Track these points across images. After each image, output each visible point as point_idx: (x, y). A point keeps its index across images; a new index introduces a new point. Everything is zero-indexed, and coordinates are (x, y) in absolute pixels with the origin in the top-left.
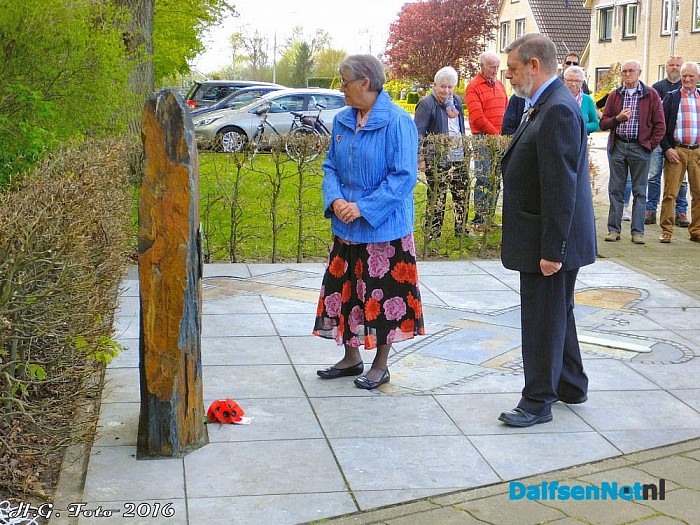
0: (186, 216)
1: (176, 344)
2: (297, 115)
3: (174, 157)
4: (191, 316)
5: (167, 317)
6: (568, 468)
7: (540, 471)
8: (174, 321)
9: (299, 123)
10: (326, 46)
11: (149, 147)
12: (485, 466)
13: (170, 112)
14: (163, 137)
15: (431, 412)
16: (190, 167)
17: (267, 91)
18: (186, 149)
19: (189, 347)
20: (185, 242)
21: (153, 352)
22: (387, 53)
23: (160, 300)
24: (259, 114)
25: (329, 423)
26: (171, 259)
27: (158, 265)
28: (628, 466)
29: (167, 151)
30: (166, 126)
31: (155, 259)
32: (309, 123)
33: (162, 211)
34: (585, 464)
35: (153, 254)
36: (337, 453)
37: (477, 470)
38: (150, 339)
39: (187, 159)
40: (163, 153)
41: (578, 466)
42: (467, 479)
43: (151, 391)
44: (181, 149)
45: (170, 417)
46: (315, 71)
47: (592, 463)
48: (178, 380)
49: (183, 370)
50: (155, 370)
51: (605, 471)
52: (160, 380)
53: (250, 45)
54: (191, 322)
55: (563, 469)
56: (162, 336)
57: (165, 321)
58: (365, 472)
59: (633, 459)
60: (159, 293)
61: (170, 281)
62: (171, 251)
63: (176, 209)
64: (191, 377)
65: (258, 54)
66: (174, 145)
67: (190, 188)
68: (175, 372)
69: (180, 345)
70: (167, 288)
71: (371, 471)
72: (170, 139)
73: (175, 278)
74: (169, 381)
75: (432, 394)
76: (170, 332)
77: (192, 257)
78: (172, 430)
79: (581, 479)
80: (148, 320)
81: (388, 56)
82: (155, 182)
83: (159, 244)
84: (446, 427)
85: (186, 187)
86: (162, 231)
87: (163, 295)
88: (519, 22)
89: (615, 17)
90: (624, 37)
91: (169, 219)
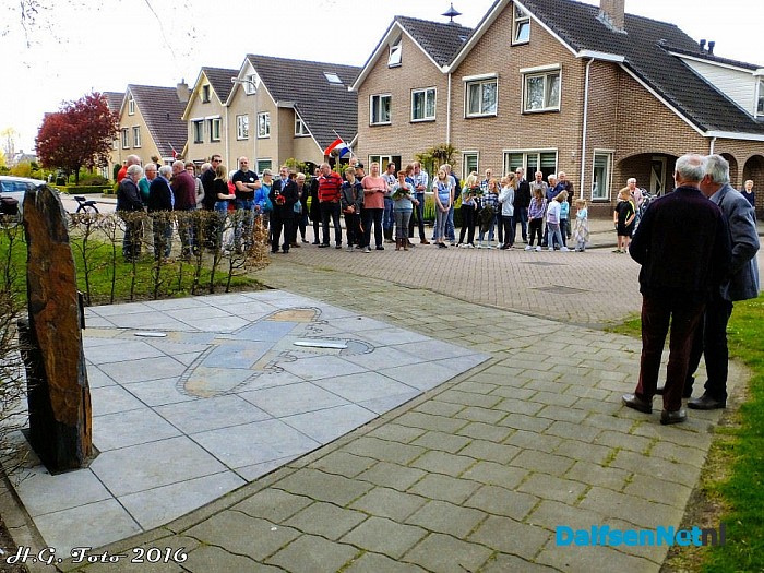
0: (72, 283)
1: (76, 381)
3: (55, 238)
5: (66, 362)
6: (355, 430)
8: (72, 364)
12: (304, 436)
13: (47, 203)
14: (44, 223)
15: (242, 405)
19: (84, 382)
20: (74, 303)
21: (56, 390)
23: (58, 349)
26: (63, 316)
27: (52, 322)
29: (49, 233)
30: (46, 214)
31: (49, 317)
33: (50, 280)
34: (362, 426)
35: (47, 314)
36: (202, 444)
37: (301, 440)
38: (53, 380)
40: (45, 235)
41: (359, 427)
43: (58, 420)
44: (61, 232)
45: (77, 438)
48: (80, 409)
49: (82, 401)
50: (60, 404)
51: (377, 428)
52: (65, 411)
55: (352, 431)
56: (63, 377)
57: (64, 364)
58: (231, 454)
59: (388, 418)
60: (57, 344)
61: (65, 334)
62: (63, 311)
63: (63, 277)
64: (87, 404)
66: (55, 228)
67: (72, 261)
68: (77, 403)
69: (79, 382)
70: (63, 339)
71: (234, 453)
72: (50, 224)
73: (69, 331)
74: (74, 410)
75: (233, 392)
76: (70, 373)
78: (78, 448)
79: (367, 435)
82: (41, 258)
83: (51, 306)
84: (260, 415)
85: (69, 260)
86: (51, 296)
87: (60, 344)
88: (135, 129)
89: (205, 128)
90: (212, 141)
91: (56, 285)
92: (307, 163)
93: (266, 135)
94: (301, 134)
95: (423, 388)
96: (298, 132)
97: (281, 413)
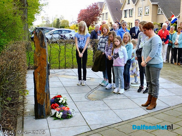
0: (46, 60)
1: (44, 91)
2: (60, 35)
3: (42, 46)
4: (48, 84)
5: (42, 85)
6: (137, 117)
7: (131, 118)
8: (43, 86)
9: (60, 37)
10: (63, 19)
11: (36, 44)
12: (118, 117)
13: (41, 36)
14: (39, 42)
15: (103, 104)
16: (46, 49)
17: (52, 29)
18: (45, 45)
19: (47, 92)
20: (46, 67)
21: (39, 93)
22: (77, 20)
23: (40, 81)
24: (51, 35)
25: (80, 108)
26: (42, 71)
27: (39, 72)
28: (151, 116)
29: (40, 45)
30: (40, 39)
31: (38, 71)
32: (63, 36)
33: (39, 59)
34: (141, 116)
35: (38, 70)
36: (83, 116)
37: (116, 118)
38: (38, 90)
39: (45, 47)
40: (39, 45)
41: (140, 116)
42: (115, 121)
43: (38, 103)
44: (44, 45)
45: (43, 109)
46: (61, 25)
47: (142, 116)
48: (45, 100)
49: (46, 97)
50: (39, 98)
51: (146, 117)
52: (40, 100)
53: (46, 19)
54: (48, 86)
55: (136, 117)
56: (41, 89)
57: (41, 86)
58: (91, 120)
59: (151, 114)
60: (40, 79)
61: (42, 76)
62: (42, 69)
63: (43, 59)
64: (48, 99)
65: (48, 21)
66: (42, 43)
67: (46, 54)
68: (44, 98)
69: (45, 91)
70: (42, 78)
71: (92, 120)
73: (43, 76)
74: (43, 100)
75: (102, 100)
76: (43, 88)
77: (47, 70)
78: (44, 112)
79: (141, 120)
80: (37, 86)
81: (78, 21)
82: (38, 53)
83: (39, 67)
84: (107, 108)
85: (45, 54)
86: (40, 64)
87: (41, 79)
88: (106, 13)
89: (128, 12)
90: (130, 17)
91: (41, 61)
92: (160, 24)
93: (148, 14)
94: (160, 13)
95: (171, 105)
96: (159, 13)
97: (114, 108)
